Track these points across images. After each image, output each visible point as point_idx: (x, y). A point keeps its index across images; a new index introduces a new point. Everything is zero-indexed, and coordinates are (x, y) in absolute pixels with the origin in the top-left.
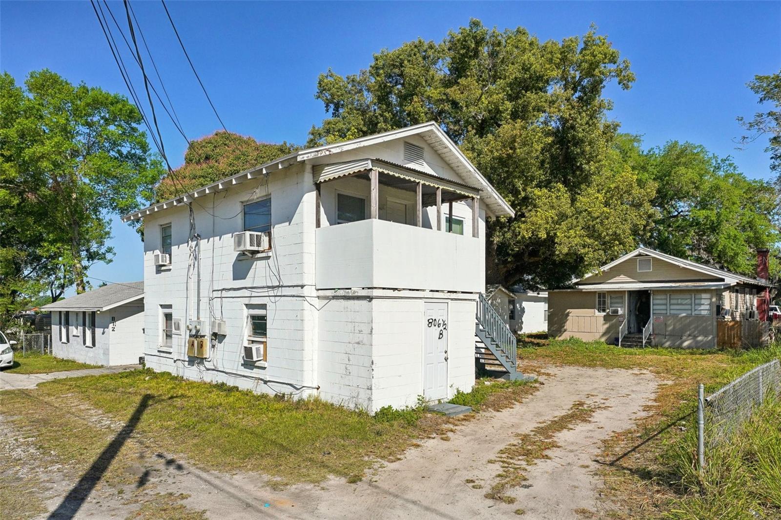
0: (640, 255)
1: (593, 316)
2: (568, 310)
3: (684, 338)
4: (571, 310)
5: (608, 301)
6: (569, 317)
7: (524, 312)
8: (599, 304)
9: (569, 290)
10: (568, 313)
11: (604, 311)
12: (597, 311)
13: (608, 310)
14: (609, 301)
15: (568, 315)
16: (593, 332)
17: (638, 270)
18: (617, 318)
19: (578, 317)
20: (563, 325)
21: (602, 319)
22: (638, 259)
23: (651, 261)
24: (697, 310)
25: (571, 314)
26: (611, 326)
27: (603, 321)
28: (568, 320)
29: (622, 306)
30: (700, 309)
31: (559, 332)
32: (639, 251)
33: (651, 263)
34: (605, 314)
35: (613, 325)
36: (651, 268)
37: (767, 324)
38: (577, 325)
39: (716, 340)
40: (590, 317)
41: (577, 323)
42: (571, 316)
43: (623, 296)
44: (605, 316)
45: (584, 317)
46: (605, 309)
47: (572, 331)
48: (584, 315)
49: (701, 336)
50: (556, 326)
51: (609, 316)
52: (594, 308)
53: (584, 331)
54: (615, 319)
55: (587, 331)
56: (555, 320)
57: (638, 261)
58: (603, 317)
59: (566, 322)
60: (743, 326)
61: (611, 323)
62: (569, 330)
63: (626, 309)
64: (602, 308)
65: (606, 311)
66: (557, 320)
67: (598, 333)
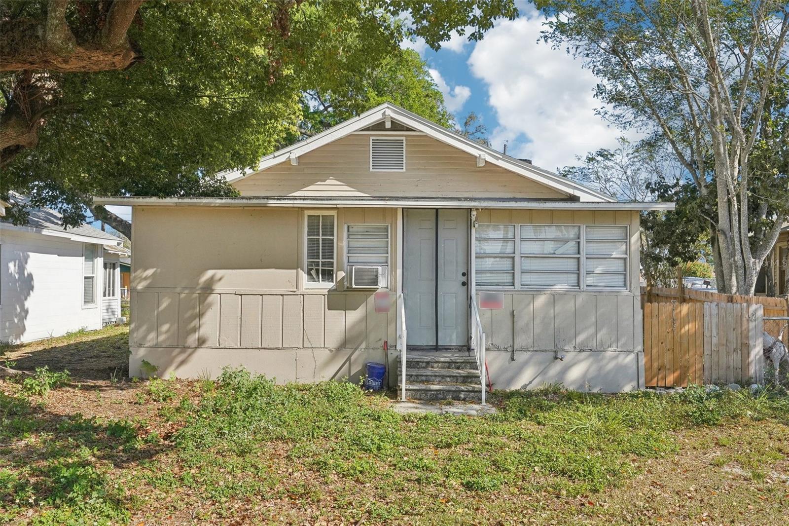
0: (379, 126)
1: (293, 294)
2: (210, 273)
3: (569, 357)
4: (220, 273)
5: (341, 242)
6: (212, 298)
7: (32, 288)
8: (313, 254)
9: (218, 201)
10: (211, 281)
11: (328, 275)
12: (304, 276)
13: (341, 274)
14: (344, 244)
15: (208, 289)
16: (292, 348)
17: (371, 167)
18: (371, 299)
19: (241, 295)
20: (192, 325)
21: (322, 302)
22: (372, 138)
23: (404, 144)
24: (593, 272)
25: (218, 288)
26: (353, 326)
27: (329, 309)
28: (210, 306)
29: (384, 260)
30: (598, 270)
31: (178, 350)
32: (384, 114)
33: (404, 149)
34: (330, 285)
35: (360, 321)
36: (404, 165)
37: (760, 312)
38: (239, 326)
39: (643, 360)
40: (282, 295)
41: (239, 317)
42: (220, 294)
43: (388, 226)
44: (333, 293)
45: (262, 295)
46: (333, 270)
47: (221, 347)
48: (262, 290)
49: (610, 349)
50: (165, 327)
51: (347, 293)
52: (296, 266)
53: (260, 346)
54: (364, 304)
55: (272, 346)
56: (164, 305)
57: (371, 144)
58: (324, 295)
59: (203, 314)
60: (707, 319)
61: (353, 316)
62: (212, 341)
63: (399, 271)
64: (320, 268)
65: (334, 275)
66: (169, 305)
67: (310, 351)
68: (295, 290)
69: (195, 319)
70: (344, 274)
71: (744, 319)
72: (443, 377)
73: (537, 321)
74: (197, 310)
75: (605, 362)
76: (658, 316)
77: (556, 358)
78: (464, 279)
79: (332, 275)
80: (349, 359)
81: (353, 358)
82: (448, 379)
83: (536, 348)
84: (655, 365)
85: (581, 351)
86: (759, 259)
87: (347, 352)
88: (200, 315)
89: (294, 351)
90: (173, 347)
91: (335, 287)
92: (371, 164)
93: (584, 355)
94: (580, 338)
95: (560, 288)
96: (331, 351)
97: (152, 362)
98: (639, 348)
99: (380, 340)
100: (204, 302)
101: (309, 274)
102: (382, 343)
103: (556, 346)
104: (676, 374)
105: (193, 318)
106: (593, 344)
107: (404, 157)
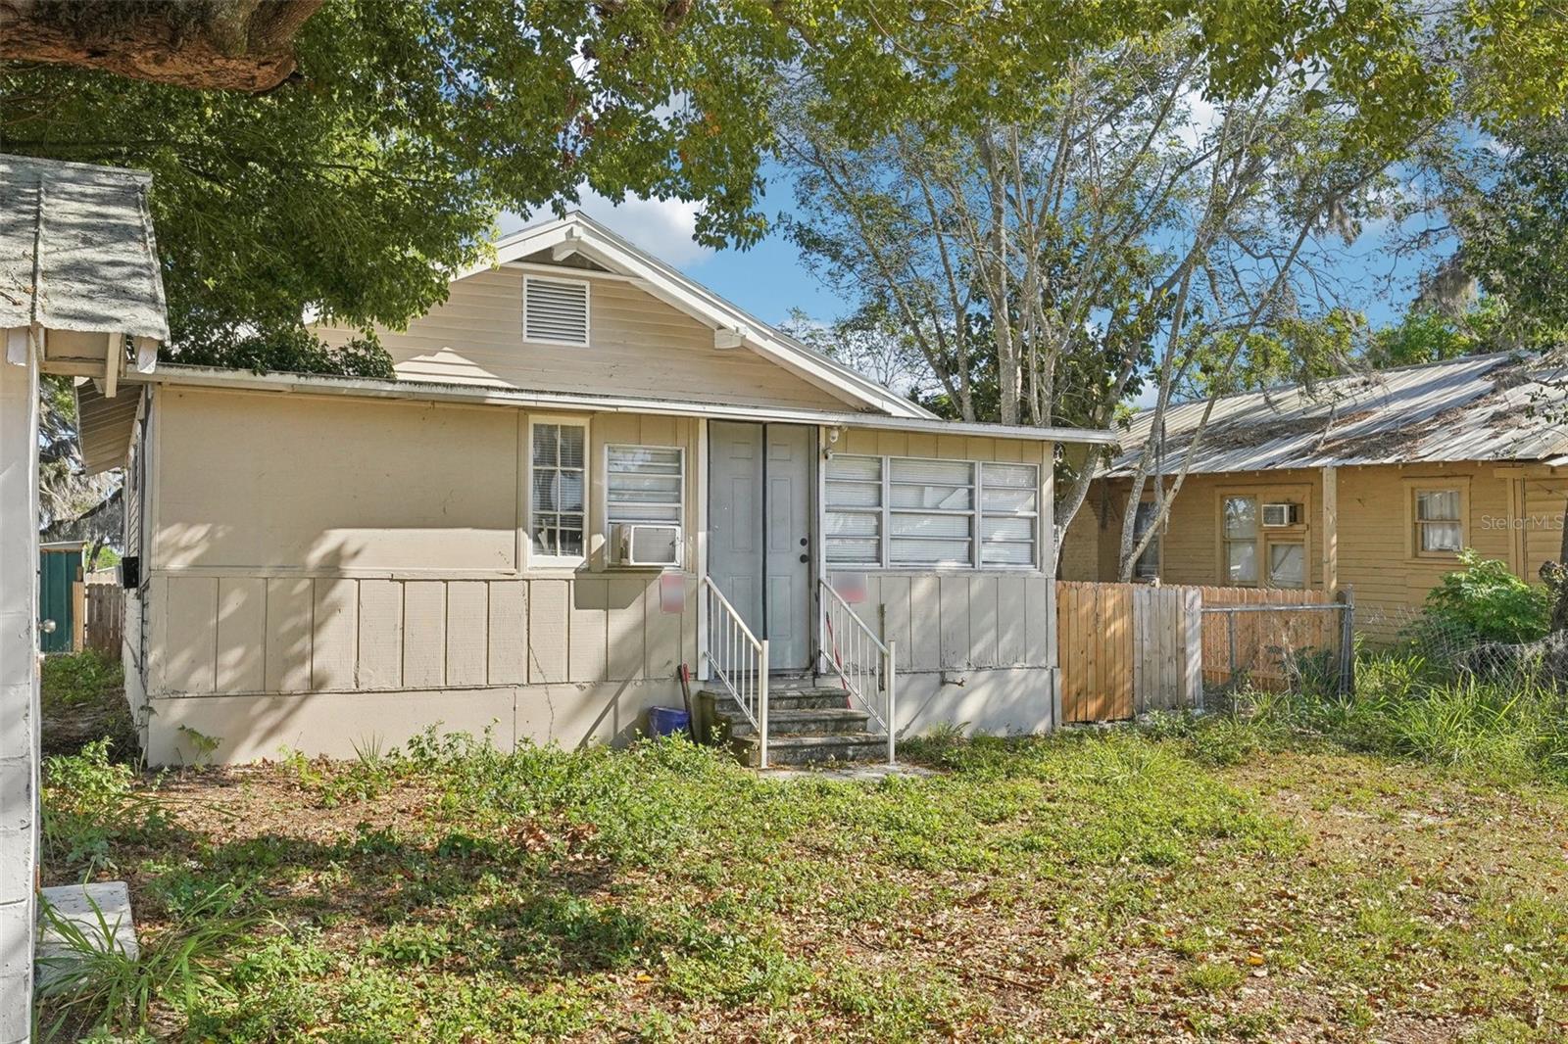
0: (544, 257)
1: (509, 578)
2: (334, 538)
4: (355, 536)
5: (599, 478)
6: (340, 589)
11: (573, 540)
12: (528, 543)
13: (598, 541)
14: (603, 482)
15: (332, 569)
16: (507, 686)
17: (525, 334)
18: (653, 589)
19: (403, 581)
20: (297, 647)
21: (563, 593)
22: (526, 277)
23: (588, 295)
24: (990, 540)
25: (352, 569)
26: (623, 640)
27: (577, 608)
28: (335, 608)
29: (670, 514)
30: (998, 536)
31: (264, 702)
32: (570, 233)
33: (588, 305)
34: (578, 561)
35: (634, 630)
36: (587, 335)
37: (1198, 603)
38: (399, 644)
39: (1059, 681)
40: (487, 581)
41: (400, 625)
42: (358, 580)
43: (679, 452)
44: (583, 575)
45: (446, 581)
46: (581, 533)
47: (361, 689)
48: (444, 571)
49: (1016, 665)
50: (233, 656)
51: (611, 575)
52: (516, 524)
53: (442, 684)
54: (640, 598)
55: (466, 683)
56: (230, 607)
57: (525, 288)
58: (568, 581)
59: (321, 625)
60: (1137, 613)
61: (623, 620)
62: (342, 679)
63: (702, 536)
64: (559, 528)
65: (585, 542)
66: (243, 607)
67: (541, 690)
68: (513, 570)
69: (304, 634)
70: (603, 541)
71: (1181, 613)
72: (804, 723)
73: (916, 623)
74: (309, 616)
75: (1011, 686)
76: (1077, 610)
77: (943, 683)
78: (804, 550)
79: (580, 541)
80: (614, 702)
81: (622, 699)
82: (813, 727)
83: (915, 669)
84: (1074, 688)
85: (979, 669)
86: (1062, 525)
87: (612, 688)
88: (314, 629)
89: (509, 692)
90: (253, 695)
91: (586, 565)
92: (525, 329)
93: (984, 675)
94: (977, 650)
95: (947, 565)
96: (580, 687)
97: (205, 730)
98: (1053, 660)
99: (669, 663)
100: (323, 598)
101: (537, 540)
102: (674, 668)
103: (942, 664)
104: (1100, 701)
105: (296, 634)
106: (993, 659)
107: (587, 320)
